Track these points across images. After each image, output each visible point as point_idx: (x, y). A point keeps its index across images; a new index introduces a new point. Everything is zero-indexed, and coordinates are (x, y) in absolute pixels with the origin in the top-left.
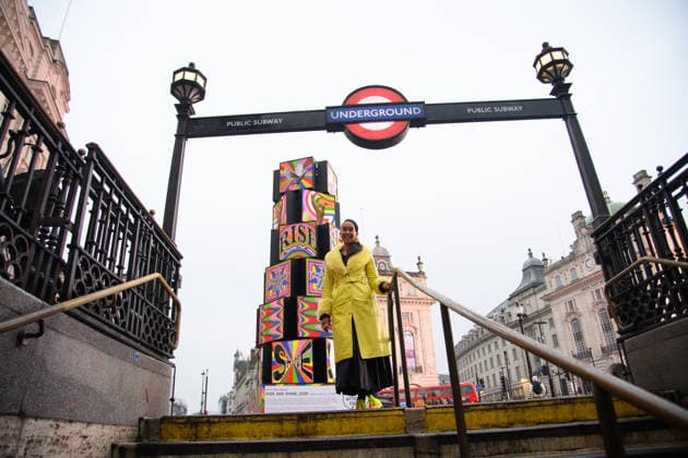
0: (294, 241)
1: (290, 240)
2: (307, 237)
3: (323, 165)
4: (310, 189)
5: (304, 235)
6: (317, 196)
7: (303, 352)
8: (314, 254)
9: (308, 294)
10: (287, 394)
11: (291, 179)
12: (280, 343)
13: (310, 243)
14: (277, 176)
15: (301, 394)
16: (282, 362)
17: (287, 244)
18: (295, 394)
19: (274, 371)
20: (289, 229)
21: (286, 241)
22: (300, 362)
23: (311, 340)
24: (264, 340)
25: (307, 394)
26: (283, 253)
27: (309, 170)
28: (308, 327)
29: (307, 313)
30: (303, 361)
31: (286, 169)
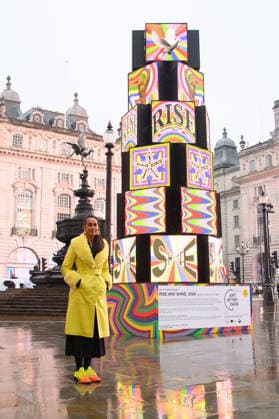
0: (169, 122)
1: (164, 121)
2: (185, 121)
4: (184, 63)
5: (180, 116)
6: (189, 72)
7: (186, 249)
8: (193, 141)
9: (188, 185)
10: (178, 294)
11: (160, 46)
12: (160, 237)
13: (188, 127)
15: (190, 294)
16: (163, 258)
17: (162, 125)
18: (184, 294)
19: (152, 268)
20: (163, 106)
21: (160, 121)
22: (183, 259)
23: (195, 237)
24: (134, 231)
25: (195, 294)
26: (157, 134)
27: (183, 38)
28: (190, 222)
29: (189, 206)
30: (186, 258)
31: (153, 32)
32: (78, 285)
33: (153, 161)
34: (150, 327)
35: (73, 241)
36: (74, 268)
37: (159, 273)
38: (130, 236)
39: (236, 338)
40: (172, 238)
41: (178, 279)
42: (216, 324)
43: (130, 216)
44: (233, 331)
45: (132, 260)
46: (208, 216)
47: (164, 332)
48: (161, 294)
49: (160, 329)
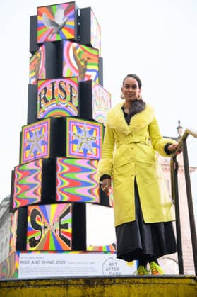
0: (53, 98)
1: (49, 97)
2: (68, 96)
3: (86, 12)
4: (72, 40)
5: (65, 93)
6: (79, 50)
7: (61, 218)
8: (75, 113)
9: (68, 156)
10: (44, 262)
11: (49, 27)
12: (37, 208)
13: (71, 101)
14: (34, 24)
15: (58, 262)
16: (38, 228)
17: (46, 101)
18: (51, 262)
19: (29, 238)
20: (48, 85)
21: (45, 98)
22: (58, 228)
23: (71, 205)
24: (19, 205)
25: (64, 262)
26: (42, 110)
27: (70, 17)
28: (67, 190)
29: (66, 175)
30: (61, 226)
31: (44, 14)
41: (52, 247)
43: (17, 190)
46: (88, 184)
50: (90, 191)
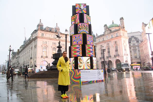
0: (82, 28)
2: (86, 28)
4: (85, 13)
5: (84, 26)
6: (87, 16)
7: (87, 60)
8: (88, 33)
9: (87, 44)
10: (86, 72)
12: (80, 57)
13: (87, 29)
15: (89, 72)
16: (81, 63)
17: (80, 29)
18: (87, 72)
19: (79, 65)
20: (80, 24)
21: (80, 28)
22: (86, 63)
23: (89, 57)
24: (74, 56)
26: (79, 31)
27: (85, 7)
28: (88, 53)
29: (88, 49)
30: (87, 63)
31: (78, 6)
32: (62, 71)
33: (78, 38)
34: (79, 81)
35: (59, 58)
36: (60, 66)
37: (80, 67)
38: (73, 57)
39: (100, 83)
40: (83, 58)
41: (85, 68)
42: (95, 80)
43: (73, 52)
44: (100, 81)
45: (73, 63)
46: (92, 52)
47: (82, 82)
48: (81, 72)
49: (81, 81)
50: (93, 54)
